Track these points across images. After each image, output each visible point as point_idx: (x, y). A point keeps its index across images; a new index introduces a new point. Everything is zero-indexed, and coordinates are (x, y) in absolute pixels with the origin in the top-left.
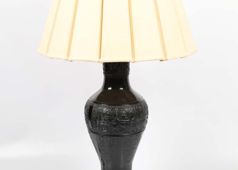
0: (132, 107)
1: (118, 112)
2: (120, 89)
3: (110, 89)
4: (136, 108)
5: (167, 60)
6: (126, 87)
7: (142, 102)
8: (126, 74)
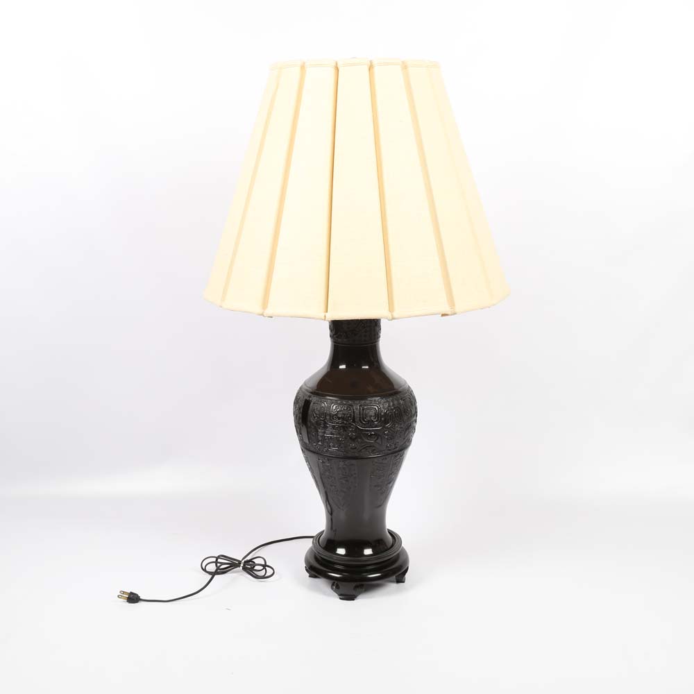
0: (387, 402)
1: (360, 413)
2: (364, 367)
3: (343, 367)
4: (394, 405)
6: (375, 363)
7: (406, 393)
8: (375, 339)
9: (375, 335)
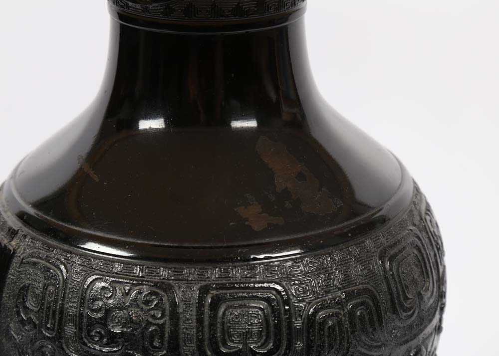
0: (321, 270)
1: (200, 321)
2: (237, 124)
3: (152, 124)
4: (348, 280)
6: (285, 109)
7: (402, 225)
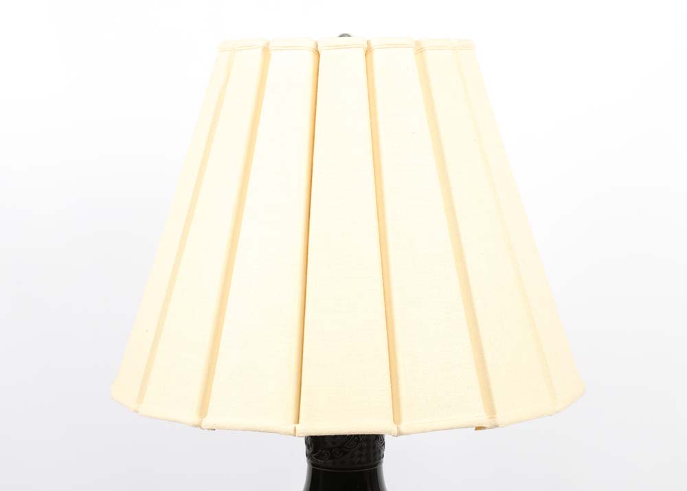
5: (496, 426)
8: (375, 460)
9: (375, 454)
